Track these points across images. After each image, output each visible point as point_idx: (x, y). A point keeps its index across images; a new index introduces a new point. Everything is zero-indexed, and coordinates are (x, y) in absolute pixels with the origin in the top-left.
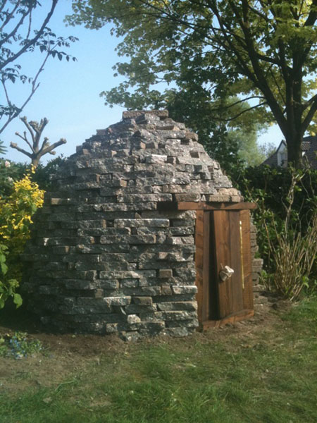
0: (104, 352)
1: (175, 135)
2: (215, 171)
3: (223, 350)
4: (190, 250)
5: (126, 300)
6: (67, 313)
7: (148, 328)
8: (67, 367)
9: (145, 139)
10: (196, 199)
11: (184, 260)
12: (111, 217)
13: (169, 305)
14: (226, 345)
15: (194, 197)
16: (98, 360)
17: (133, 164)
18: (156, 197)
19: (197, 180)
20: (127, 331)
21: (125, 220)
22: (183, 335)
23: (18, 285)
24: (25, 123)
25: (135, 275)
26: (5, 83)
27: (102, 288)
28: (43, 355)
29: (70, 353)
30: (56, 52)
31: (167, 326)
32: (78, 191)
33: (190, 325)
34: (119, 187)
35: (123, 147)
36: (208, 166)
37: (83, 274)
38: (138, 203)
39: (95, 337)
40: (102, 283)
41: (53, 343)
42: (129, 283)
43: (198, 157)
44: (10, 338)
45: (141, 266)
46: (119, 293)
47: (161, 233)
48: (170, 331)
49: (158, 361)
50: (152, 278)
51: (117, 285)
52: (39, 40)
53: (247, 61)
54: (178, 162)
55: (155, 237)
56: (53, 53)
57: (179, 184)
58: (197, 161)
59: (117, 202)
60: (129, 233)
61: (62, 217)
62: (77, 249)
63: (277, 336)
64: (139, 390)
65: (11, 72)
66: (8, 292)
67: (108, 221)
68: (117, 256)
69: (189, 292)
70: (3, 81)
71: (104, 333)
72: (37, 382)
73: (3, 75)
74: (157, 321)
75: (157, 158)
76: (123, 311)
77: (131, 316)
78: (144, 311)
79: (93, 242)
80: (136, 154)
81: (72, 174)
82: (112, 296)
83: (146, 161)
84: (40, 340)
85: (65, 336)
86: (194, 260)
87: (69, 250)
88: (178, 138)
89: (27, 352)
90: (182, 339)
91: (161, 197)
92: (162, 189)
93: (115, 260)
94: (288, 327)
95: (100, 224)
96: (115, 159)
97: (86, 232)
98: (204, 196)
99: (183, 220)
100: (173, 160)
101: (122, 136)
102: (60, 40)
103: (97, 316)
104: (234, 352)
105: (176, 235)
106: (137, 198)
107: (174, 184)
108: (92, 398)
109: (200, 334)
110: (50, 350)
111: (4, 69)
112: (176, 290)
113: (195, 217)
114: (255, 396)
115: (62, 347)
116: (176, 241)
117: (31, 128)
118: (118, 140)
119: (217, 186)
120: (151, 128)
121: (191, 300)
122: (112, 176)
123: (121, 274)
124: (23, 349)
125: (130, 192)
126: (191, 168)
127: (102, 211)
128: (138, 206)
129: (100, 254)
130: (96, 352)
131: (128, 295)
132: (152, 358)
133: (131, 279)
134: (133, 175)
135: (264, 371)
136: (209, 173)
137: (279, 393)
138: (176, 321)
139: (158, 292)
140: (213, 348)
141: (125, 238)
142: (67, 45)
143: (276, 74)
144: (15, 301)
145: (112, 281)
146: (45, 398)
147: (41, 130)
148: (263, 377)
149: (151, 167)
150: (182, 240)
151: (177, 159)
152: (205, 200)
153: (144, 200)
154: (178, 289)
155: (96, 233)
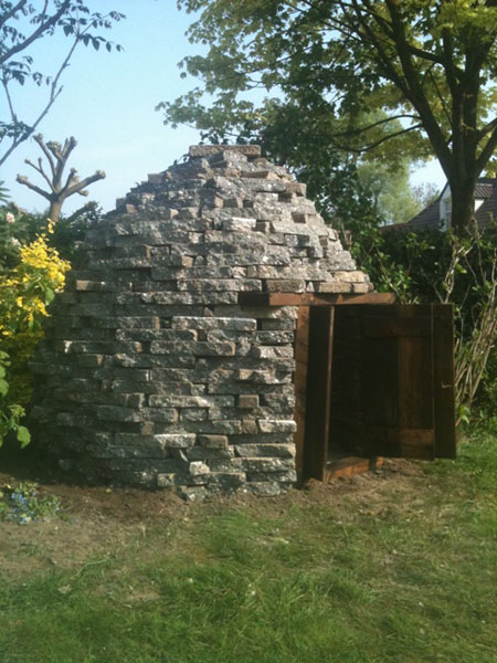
0: (153, 517)
1: (270, 186)
2: (330, 243)
3: (331, 518)
4: (287, 367)
5: (189, 439)
6: (98, 456)
7: (220, 482)
8: (97, 538)
9: (223, 193)
10: (298, 288)
11: (277, 381)
12: (167, 313)
13: (254, 448)
14: (337, 509)
15: (295, 285)
16: (144, 528)
17: (202, 231)
18: (237, 284)
19: (301, 259)
20: (189, 486)
21: (189, 318)
22: (273, 494)
23: (24, 414)
24: (41, 144)
25: (203, 402)
26: (8, 85)
27: (152, 420)
28: (62, 518)
29: (102, 517)
30: (89, 36)
31: (248, 479)
32: (118, 270)
33: (283, 479)
34: (180, 267)
35: (188, 203)
36: (320, 237)
37: (124, 398)
38: (209, 292)
39: (141, 493)
40: (152, 413)
41: (77, 500)
42: (192, 415)
43: (304, 222)
44: (12, 491)
45: (212, 390)
46: (178, 429)
47: (244, 341)
48: (254, 488)
49: (233, 533)
50: (227, 408)
51: (175, 417)
52: (63, 17)
53: (394, 57)
54: (272, 230)
55: (233, 346)
56: (86, 38)
57: (274, 265)
58: (301, 229)
59: (177, 290)
60: (195, 339)
61: (92, 310)
62: (116, 360)
63: (415, 498)
64: (200, 578)
65: (18, 68)
66: (9, 424)
67: (163, 318)
68: (175, 373)
69: (283, 430)
70: (5, 82)
71: (154, 486)
72: (50, 561)
73: (5, 73)
74: (234, 472)
75: (240, 223)
76: (183, 456)
77: (195, 463)
78: (215, 456)
79: (139, 350)
80: (207, 215)
81: (108, 243)
82: (166, 433)
83: (223, 228)
84: (57, 495)
85: (95, 489)
86: (292, 382)
87: (104, 360)
88: (274, 191)
89: (36, 515)
90: (272, 500)
91: (245, 284)
92: (246, 272)
93: (173, 379)
94: (433, 484)
95: (150, 324)
96: (176, 223)
97: (128, 334)
98: (311, 284)
99: (278, 320)
100: (265, 226)
101: (187, 186)
102: (96, 18)
103: (145, 462)
104: (348, 521)
105: (266, 343)
106: (208, 285)
107: (265, 265)
108: (131, 588)
109: (299, 492)
110: (72, 511)
111: (6, 62)
112: (264, 425)
113: (296, 316)
114: (372, 591)
115: (90, 507)
116: (266, 352)
117: (50, 152)
118: (181, 192)
119: (332, 268)
120: (233, 175)
121: (287, 442)
122: (170, 249)
123: (180, 400)
124: (31, 509)
125: (198, 276)
126: (292, 240)
127: (154, 303)
128: (208, 298)
129: (150, 368)
130: (140, 517)
131: (191, 432)
132: (224, 528)
133: (197, 408)
134: (203, 249)
135: (390, 553)
136: (321, 248)
137: (409, 587)
138: (262, 472)
139: (236, 428)
140: (317, 515)
141: (188, 346)
142: (107, 26)
143: (440, 78)
144: (19, 438)
145: (167, 411)
146: (62, 585)
147: (66, 156)
148: (388, 561)
149: (231, 237)
150: (275, 351)
151: (271, 225)
152: (312, 289)
153: (218, 289)
154: (266, 425)
155: (144, 337)
